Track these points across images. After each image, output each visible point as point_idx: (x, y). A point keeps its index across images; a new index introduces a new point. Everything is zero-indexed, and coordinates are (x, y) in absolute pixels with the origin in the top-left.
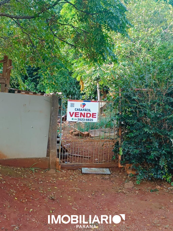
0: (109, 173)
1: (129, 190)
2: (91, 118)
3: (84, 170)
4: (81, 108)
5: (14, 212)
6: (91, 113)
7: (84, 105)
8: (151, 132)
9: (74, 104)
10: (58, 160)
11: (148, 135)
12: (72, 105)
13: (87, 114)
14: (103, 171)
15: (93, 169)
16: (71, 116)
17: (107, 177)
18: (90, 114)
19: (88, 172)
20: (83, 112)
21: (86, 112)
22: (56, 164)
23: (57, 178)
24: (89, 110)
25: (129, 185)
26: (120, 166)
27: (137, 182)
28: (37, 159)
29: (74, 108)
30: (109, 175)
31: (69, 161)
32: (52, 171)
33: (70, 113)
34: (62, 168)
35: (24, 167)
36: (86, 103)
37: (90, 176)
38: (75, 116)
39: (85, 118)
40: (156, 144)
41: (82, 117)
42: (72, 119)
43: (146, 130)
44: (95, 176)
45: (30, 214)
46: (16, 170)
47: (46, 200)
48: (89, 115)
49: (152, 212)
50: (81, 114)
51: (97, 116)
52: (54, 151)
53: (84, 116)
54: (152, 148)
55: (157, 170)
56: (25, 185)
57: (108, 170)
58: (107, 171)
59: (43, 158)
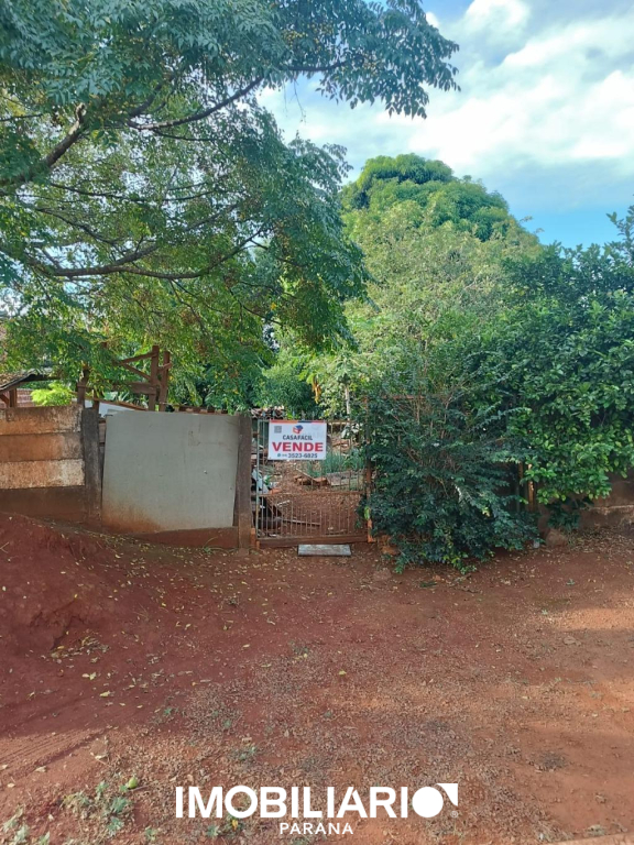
0: (349, 552)
1: (382, 584)
2: (313, 451)
3: (304, 549)
4: (294, 434)
5: (156, 631)
6: (313, 442)
7: (300, 428)
8: (420, 475)
9: (280, 428)
10: (253, 531)
11: (415, 482)
12: (278, 430)
13: (306, 444)
14: (338, 550)
15: (321, 546)
16: (277, 449)
17: (344, 561)
18: (311, 445)
19: (310, 553)
20: (298, 442)
21: (303, 442)
22: (249, 539)
23: (250, 564)
24: (310, 438)
25: (382, 574)
26: (370, 539)
27: (397, 570)
28: (215, 531)
29: (282, 435)
30: (349, 556)
31: (279, 533)
32: (242, 553)
33: (274, 444)
34: (263, 546)
35: (192, 546)
36: (302, 424)
37: (313, 559)
38: (284, 450)
39: (303, 452)
40: (431, 498)
41: (297, 451)
42: (279, 455)
43: (411, 471)
44: (321, 561)
45: (184, 632)
46: (176, 552)
47: (220, 607)
48: (309, 447)
49: (416, 625)
50: (295, 444)
51: (324, 448)
52: (245, 516)
53: (300, 449)
54: (422, 504)
55: (434, 546)
56: (186, 579)
57: (347, 547)
58: (345, 550)
59: (226, 529)
